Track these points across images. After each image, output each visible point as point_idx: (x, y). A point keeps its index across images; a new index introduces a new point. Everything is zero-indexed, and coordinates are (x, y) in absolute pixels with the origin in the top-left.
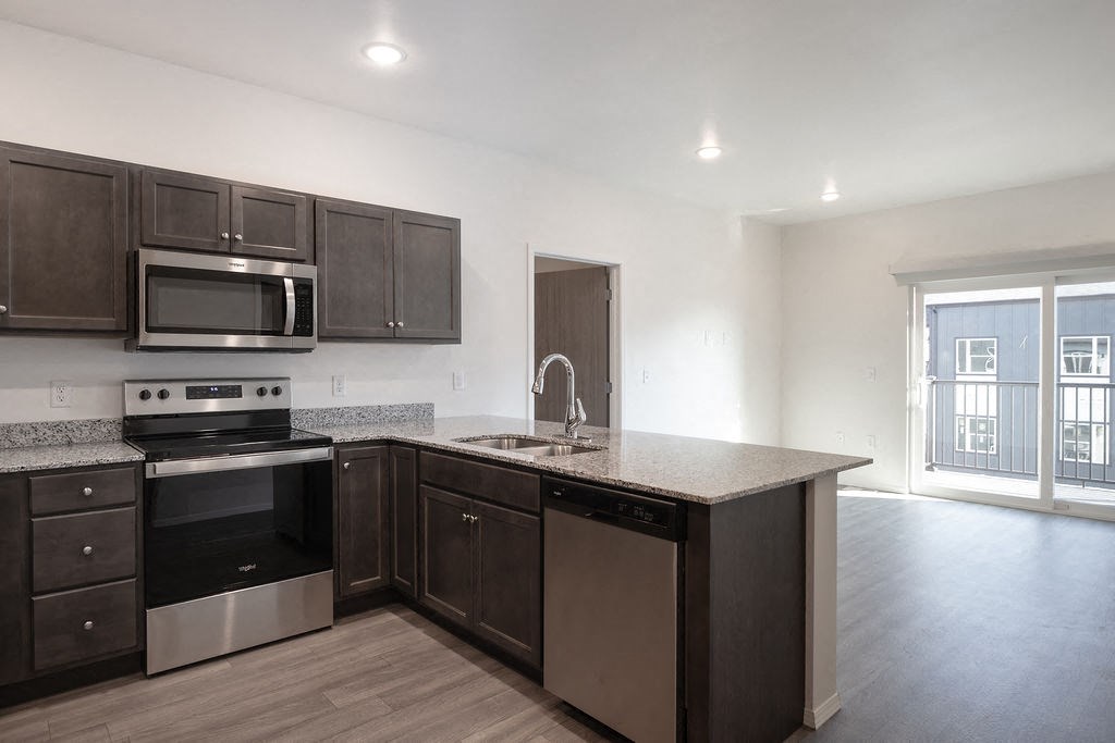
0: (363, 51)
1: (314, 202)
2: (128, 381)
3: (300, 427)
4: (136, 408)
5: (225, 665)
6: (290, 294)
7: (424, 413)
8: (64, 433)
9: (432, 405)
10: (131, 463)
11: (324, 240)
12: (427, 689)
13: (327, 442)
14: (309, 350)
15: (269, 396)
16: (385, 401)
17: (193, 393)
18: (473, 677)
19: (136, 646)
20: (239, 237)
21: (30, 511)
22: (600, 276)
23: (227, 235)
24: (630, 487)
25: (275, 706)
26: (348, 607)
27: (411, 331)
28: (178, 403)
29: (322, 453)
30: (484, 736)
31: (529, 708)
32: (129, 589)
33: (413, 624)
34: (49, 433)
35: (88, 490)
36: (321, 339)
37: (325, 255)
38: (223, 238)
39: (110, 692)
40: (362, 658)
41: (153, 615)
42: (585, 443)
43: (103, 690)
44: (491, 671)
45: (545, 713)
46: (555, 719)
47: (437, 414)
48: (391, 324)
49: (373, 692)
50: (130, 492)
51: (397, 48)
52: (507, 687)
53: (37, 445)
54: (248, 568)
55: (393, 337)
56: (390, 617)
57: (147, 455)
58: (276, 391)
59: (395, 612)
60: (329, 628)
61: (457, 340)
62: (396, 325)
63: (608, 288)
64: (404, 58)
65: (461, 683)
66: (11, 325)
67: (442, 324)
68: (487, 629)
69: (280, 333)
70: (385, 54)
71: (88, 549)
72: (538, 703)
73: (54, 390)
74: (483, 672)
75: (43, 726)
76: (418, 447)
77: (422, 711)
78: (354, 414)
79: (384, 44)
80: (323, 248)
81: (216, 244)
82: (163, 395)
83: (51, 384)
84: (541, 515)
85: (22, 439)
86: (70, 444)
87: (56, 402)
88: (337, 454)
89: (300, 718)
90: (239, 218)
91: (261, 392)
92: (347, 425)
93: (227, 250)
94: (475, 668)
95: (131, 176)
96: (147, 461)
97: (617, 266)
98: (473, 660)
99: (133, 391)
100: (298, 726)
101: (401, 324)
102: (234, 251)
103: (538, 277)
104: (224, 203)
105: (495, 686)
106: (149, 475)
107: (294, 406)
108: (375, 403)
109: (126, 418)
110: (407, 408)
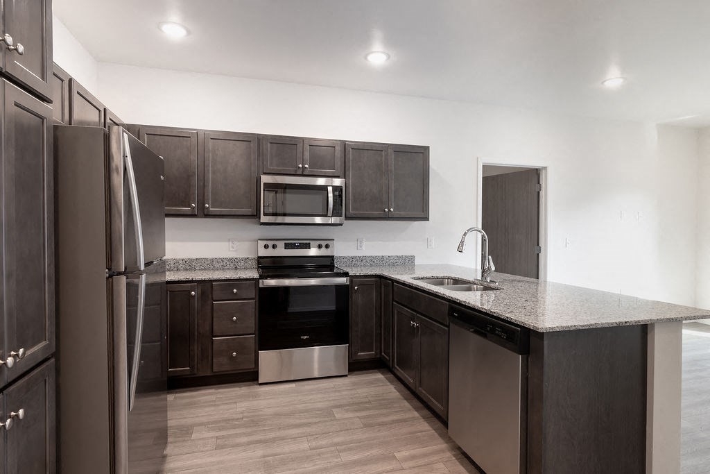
0: (366, 58)
1: (344, 144)
2: (260, 239)
3: (340, 266)
4: (263, 252)
5: (293, 385)
6: (331, 195)
7: (407, 262)
8: (234, 263)
9: (414, 257)
10: (253, 279)
11: (350, 164)
12: (385, 419)
13: (346, 274)
14: (341, 225)
15: (323, 249)
16: (386, 253)
17: (287, 246)
18: (413, 419)
19: (253, 369)
20: (306, 166)
21: (212, 298)
22: (532, 176)
23: (301, 166)
24: (495, 315)
25: (307, 411)
26: (356, 366)
27: (397, 214)
28: (281, 251)
29: (342, 280)
30: (407, 454)
31: (442, 445)
32: (251, 340)
33: (390, 382)
34: (228, 263)
35: (235, 291)
36: (347, 218)
37: (350, 173)
38: (299, 168)
39: (243, 388)
40: (357, 395)
41: (263, 355)
42: (492, 285)
43: (240, 387)
44: (424, 418)
45: (449, 450)
46: (454, 456)
47: (416, 263)
48: (386, 210)
49: (358, 414)
50: (252, 293)
51: (383, 53)
52: (431, 429)
53: (223, 269)
54: (305, 337)
55: (387, 217)
56: (380, 376)
57: (260, 276)
58: (327, 246)
59: (382, 374)
60: (346, 376)
61: (427, 219)
62: (389, 210)
63: (539, 183)
64: (389, 57)
65: (405, 421)
66: (210, 213)
67: (418, 210)
68: (422, 391)
69: (326, 216)
70: (378, 57)
71: (235, 318)
72: (447, 443)
73: (230, 243)
74: (420, 417)
75: (213, 398)
76: (394, 281)
77: (379, 430)
78: (368, 260)
79: (378, 52)
80: (349, 169)
81: (296, 171)
82: (274, 247)
83: (229, 241)
84: (448, 327)
85: (217, 265)
86: (236, 268)
87: (231, 249)
88: (351, 281)
89: (318, 420)
90: (307, 155)
91: (320, 247)
92: (365, 266)
93: (300, 173)
94: (416, 414)
95: (259, 140)
96: (260, 279)
97: (545, 168)
98: (417, 409)
99: (261, 244)
100: (315, 423)
101: (392, 210)
102: (305, 173)
103: (485, 179)
104: (299, 149)
105: (424, 427)
106: (261, 286)
107: (336, 254)
108: (380, 254)
109: (259, 257)
110: (399, 258)
